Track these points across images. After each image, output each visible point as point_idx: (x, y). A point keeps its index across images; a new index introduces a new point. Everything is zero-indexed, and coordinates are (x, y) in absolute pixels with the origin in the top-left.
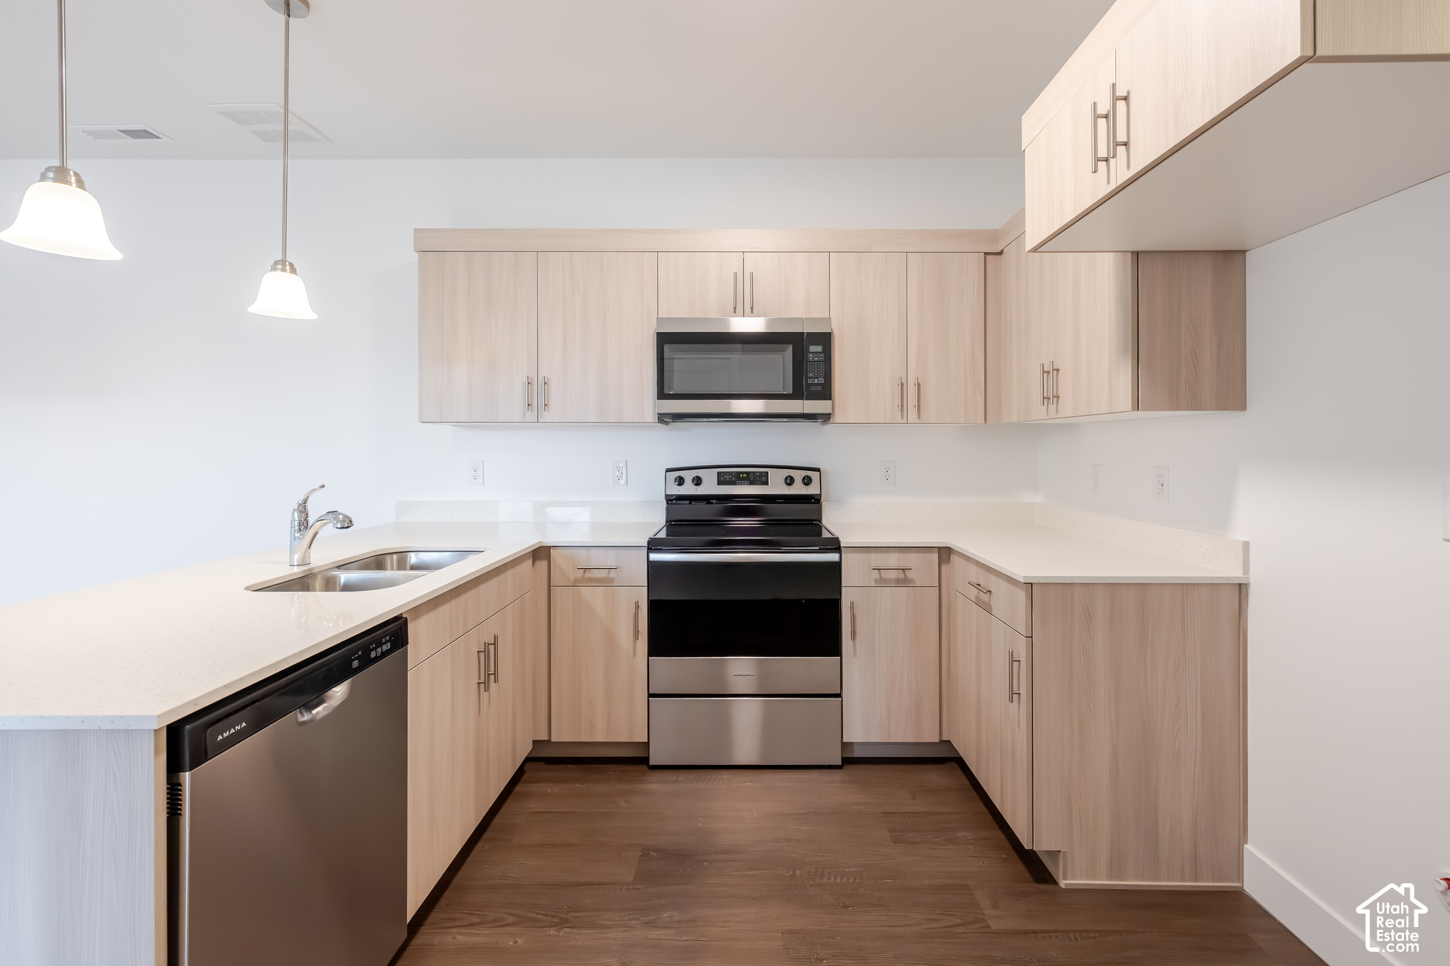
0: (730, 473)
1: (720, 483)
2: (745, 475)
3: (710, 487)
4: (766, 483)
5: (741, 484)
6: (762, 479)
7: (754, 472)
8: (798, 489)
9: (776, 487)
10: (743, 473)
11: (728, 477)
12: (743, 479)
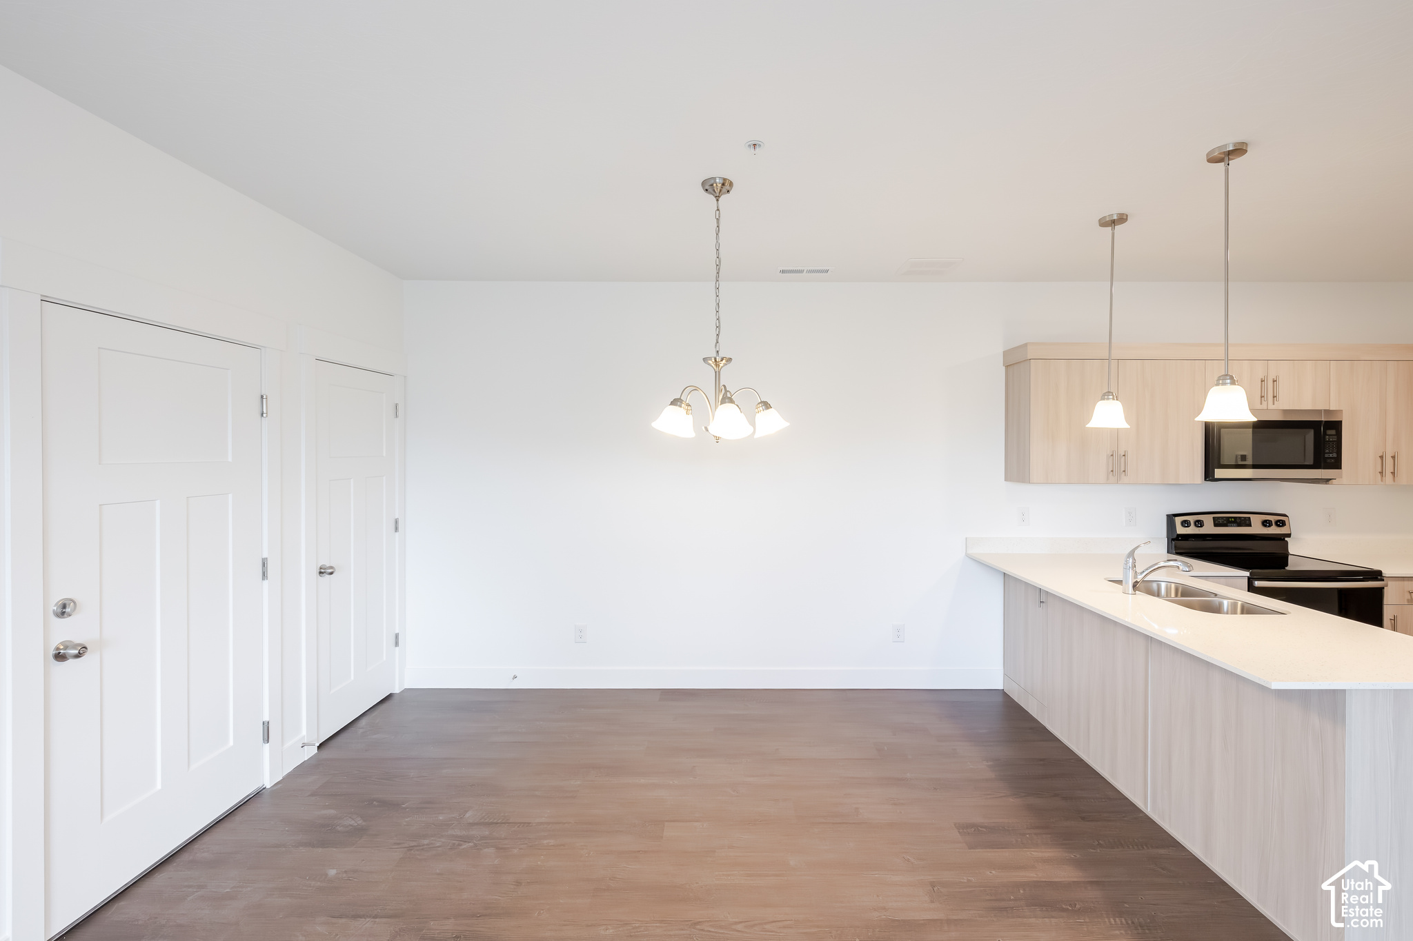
0: (1222, 518)
1: (1216, 525)
2: (1233, 520)
3: (1209, 528)
4: (1250, 525)
5: (1231, 526)
6: (1247, 523)
7: (1240, 517)
8: (1274, 530)
9: (1256, 528)
10: (1232, 518)
11: (1221, 521)
12: (1232, 522)
